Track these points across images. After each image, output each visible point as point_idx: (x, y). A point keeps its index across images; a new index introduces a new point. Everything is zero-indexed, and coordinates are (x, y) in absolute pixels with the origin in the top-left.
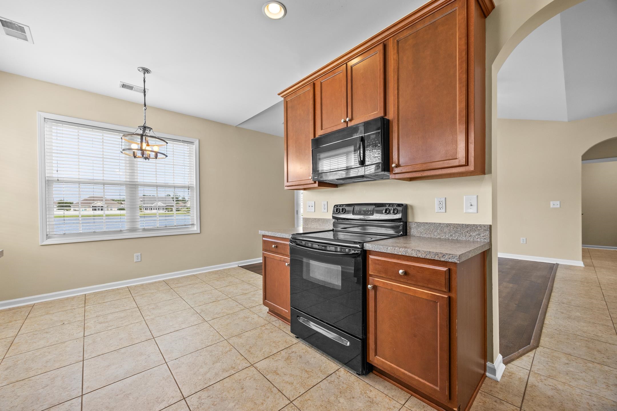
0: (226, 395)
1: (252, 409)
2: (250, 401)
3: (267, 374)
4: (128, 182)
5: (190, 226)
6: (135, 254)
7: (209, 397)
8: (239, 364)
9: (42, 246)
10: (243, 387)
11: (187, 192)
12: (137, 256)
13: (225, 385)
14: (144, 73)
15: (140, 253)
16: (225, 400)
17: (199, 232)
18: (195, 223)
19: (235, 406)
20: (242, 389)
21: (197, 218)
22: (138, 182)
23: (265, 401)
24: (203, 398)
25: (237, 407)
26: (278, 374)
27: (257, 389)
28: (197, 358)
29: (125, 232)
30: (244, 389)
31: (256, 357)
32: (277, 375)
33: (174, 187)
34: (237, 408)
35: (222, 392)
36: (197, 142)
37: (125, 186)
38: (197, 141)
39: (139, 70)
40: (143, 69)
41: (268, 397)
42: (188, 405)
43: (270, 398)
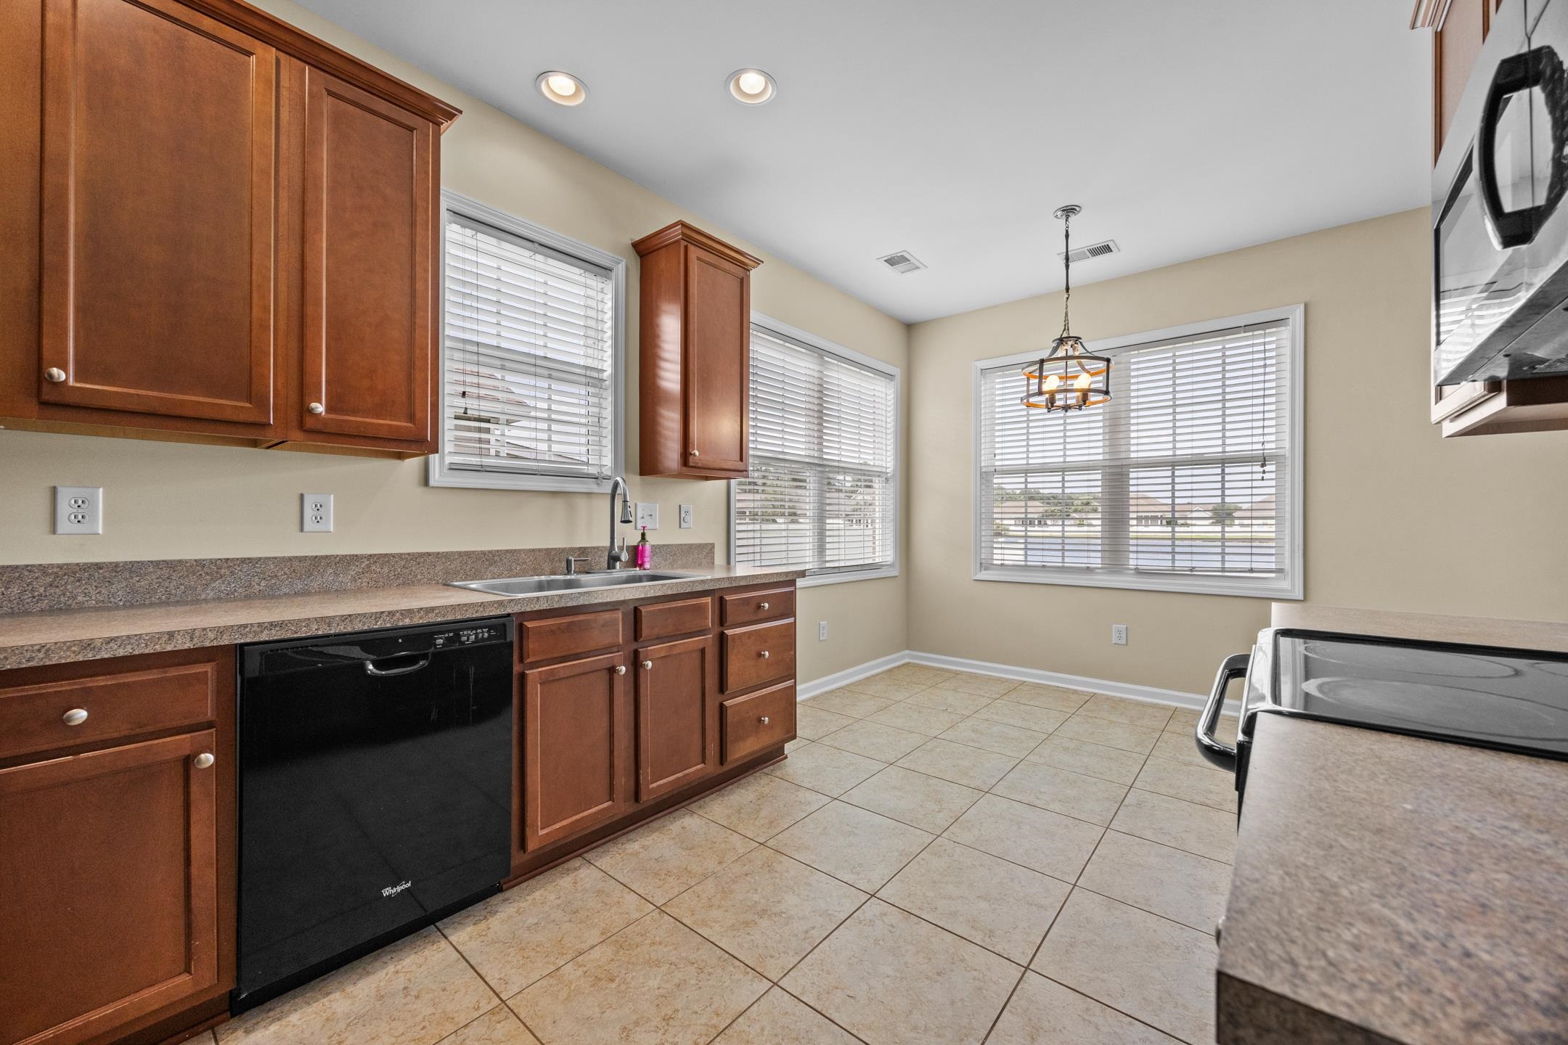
0: (907, 951)
1: (892, 1011)
2: (910, 1000)
3: (1014, 1010)
4: (1108, 462)
5: (1273, 575)
6: (1114, 626)
7: (891, 928)
8: (1009, 941)
9: (977, 582)
10: (944, 974)
11: (1260, 472)
12: (1119, 632)
13: (933, 939)
14: (1068, 217)
15: (1125, 626)
16: (894, 955)
17: (1301, 597)
18: (1287, 565)
19: (888, 977)
20: (938, 974)
21: (1292, 551)
22: (1130, 458)
23: (926, 1030)
24: (885, 919)
25: (887, 981)
26: (1033, 1038)
27: (953, 1003)
28: (978, 867)
29: (1098, 573)
30: (938, 977)
31: (1062, 969)
32: (1029, 1038)
33: (1220, 461)
34: (883, 984)
35: (912, 943)
36: (1298, 316)
37: (1100, 471)
38: (1298, 310)
39: (1056, 217)
40: (1064, 211)
41: (939, 1036)
42: (861, 906)
43: (939, 1040)
